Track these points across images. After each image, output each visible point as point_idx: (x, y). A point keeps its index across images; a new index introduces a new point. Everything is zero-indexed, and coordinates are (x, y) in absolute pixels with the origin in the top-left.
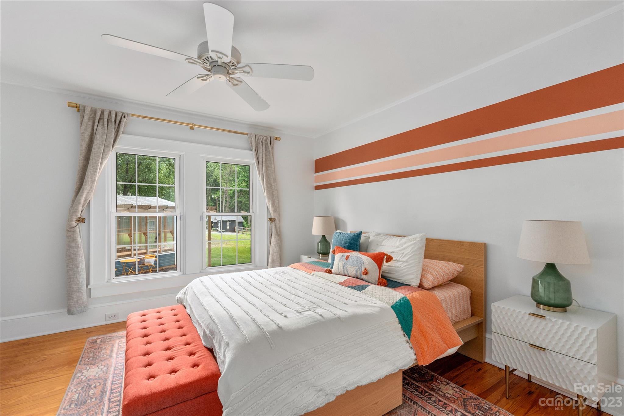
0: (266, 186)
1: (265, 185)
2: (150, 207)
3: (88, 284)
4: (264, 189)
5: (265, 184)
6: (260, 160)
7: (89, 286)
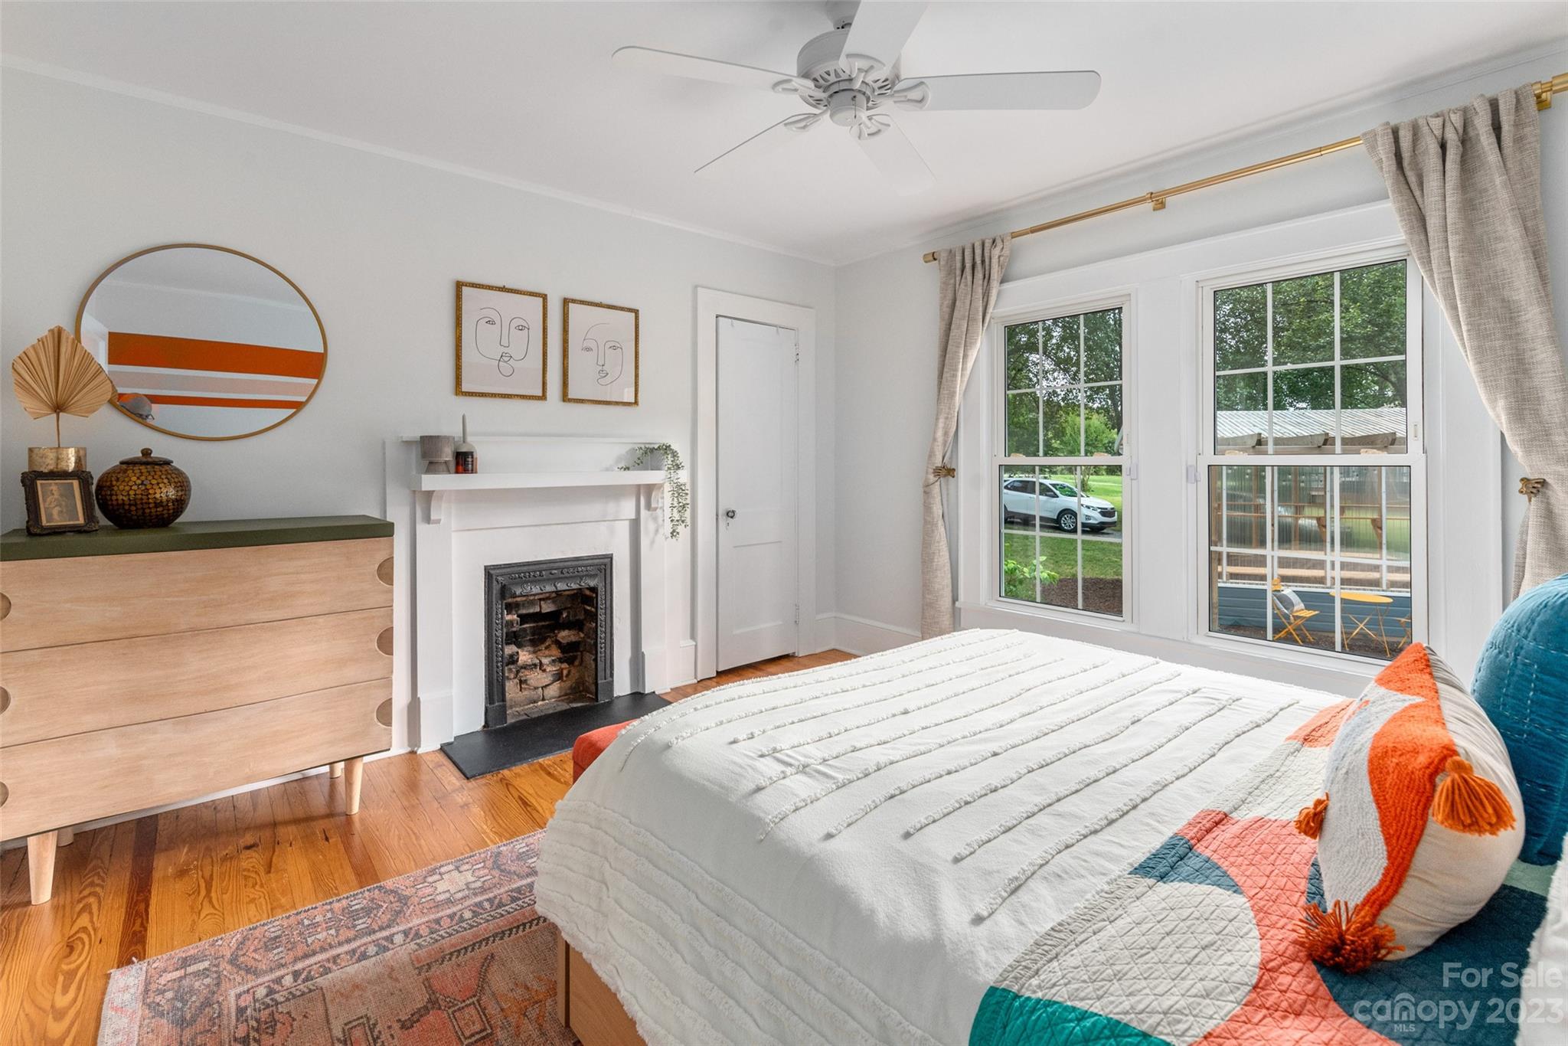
0: (1469, 331)
1: (1464, 328)
2: (1390, 439)
3: (955, 599)
4: (1462, 339)
5: (1462, 323)
6: (1433, 222)
7: (957, 603)
